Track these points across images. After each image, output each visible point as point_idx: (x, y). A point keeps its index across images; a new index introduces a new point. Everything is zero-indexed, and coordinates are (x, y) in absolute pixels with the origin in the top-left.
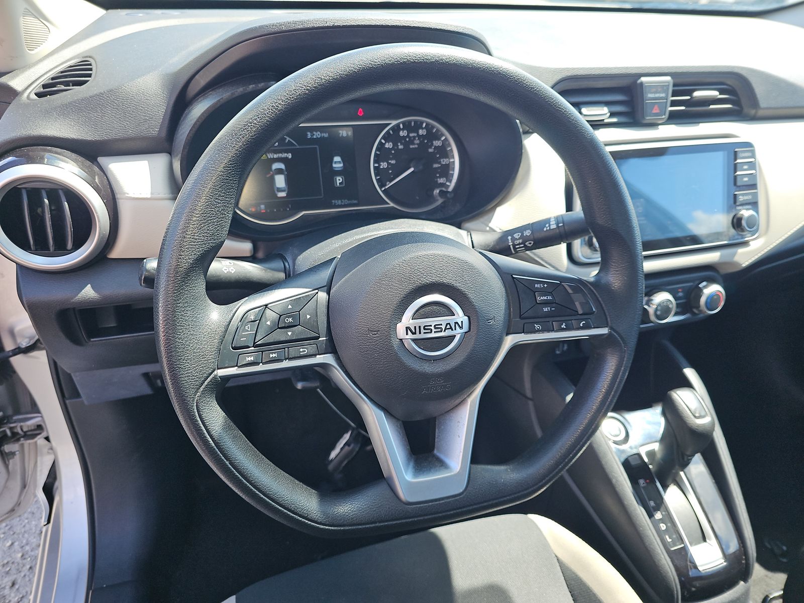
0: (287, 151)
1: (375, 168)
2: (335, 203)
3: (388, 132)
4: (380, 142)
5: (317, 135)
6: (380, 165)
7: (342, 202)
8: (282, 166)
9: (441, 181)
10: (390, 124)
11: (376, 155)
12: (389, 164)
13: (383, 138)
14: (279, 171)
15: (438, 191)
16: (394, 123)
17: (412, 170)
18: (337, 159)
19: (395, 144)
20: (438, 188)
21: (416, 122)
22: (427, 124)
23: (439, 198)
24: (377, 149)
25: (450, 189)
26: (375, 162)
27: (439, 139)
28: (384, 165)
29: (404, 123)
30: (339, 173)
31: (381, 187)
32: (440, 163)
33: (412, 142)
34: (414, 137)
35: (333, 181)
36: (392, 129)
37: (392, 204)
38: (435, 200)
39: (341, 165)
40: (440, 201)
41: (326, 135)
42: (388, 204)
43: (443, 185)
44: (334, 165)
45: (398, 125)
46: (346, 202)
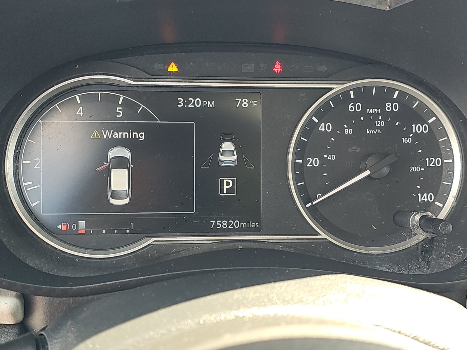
0: (138, 128)
1: (296, 166)
2: (216, 225)
3: (326, 104)
4: (310, 121)
5: (196, 103)
6: (306, 162)
7: (229, 224)
8: (126, 153)
9: (425, 198)
10: (331, 89)
11: (299, 143)
12: (323, 161)
13: (316, 113)
14: (120, 163)
15: (417, 218)
16: (338, 88)
17: (367, 173)
18: (227, 146)
19: (338, 127)
20: (418, 211)
21: (380, 88)
22: (402, 94)
23: (420, 231)
24: (303, 133)
25: (442, 216)
26: (297, 155)
27: (423, 122)
28: (314, 162)
29: (356, 90)
30: (228, 171)
31: (304, 202)
32: (423, 164)
33: (370, 122)
34: (376, 115)
35: (216, 186)
36: (335, 98)
37: (323, 235)
38: (410, 234)
39: (235, 158)
40: (421, 236)
41: (211, 104)
42: (318, 234)
43: (427, 206)
44: (221, 158)
45: (345, 93)
46: (237, 224)
